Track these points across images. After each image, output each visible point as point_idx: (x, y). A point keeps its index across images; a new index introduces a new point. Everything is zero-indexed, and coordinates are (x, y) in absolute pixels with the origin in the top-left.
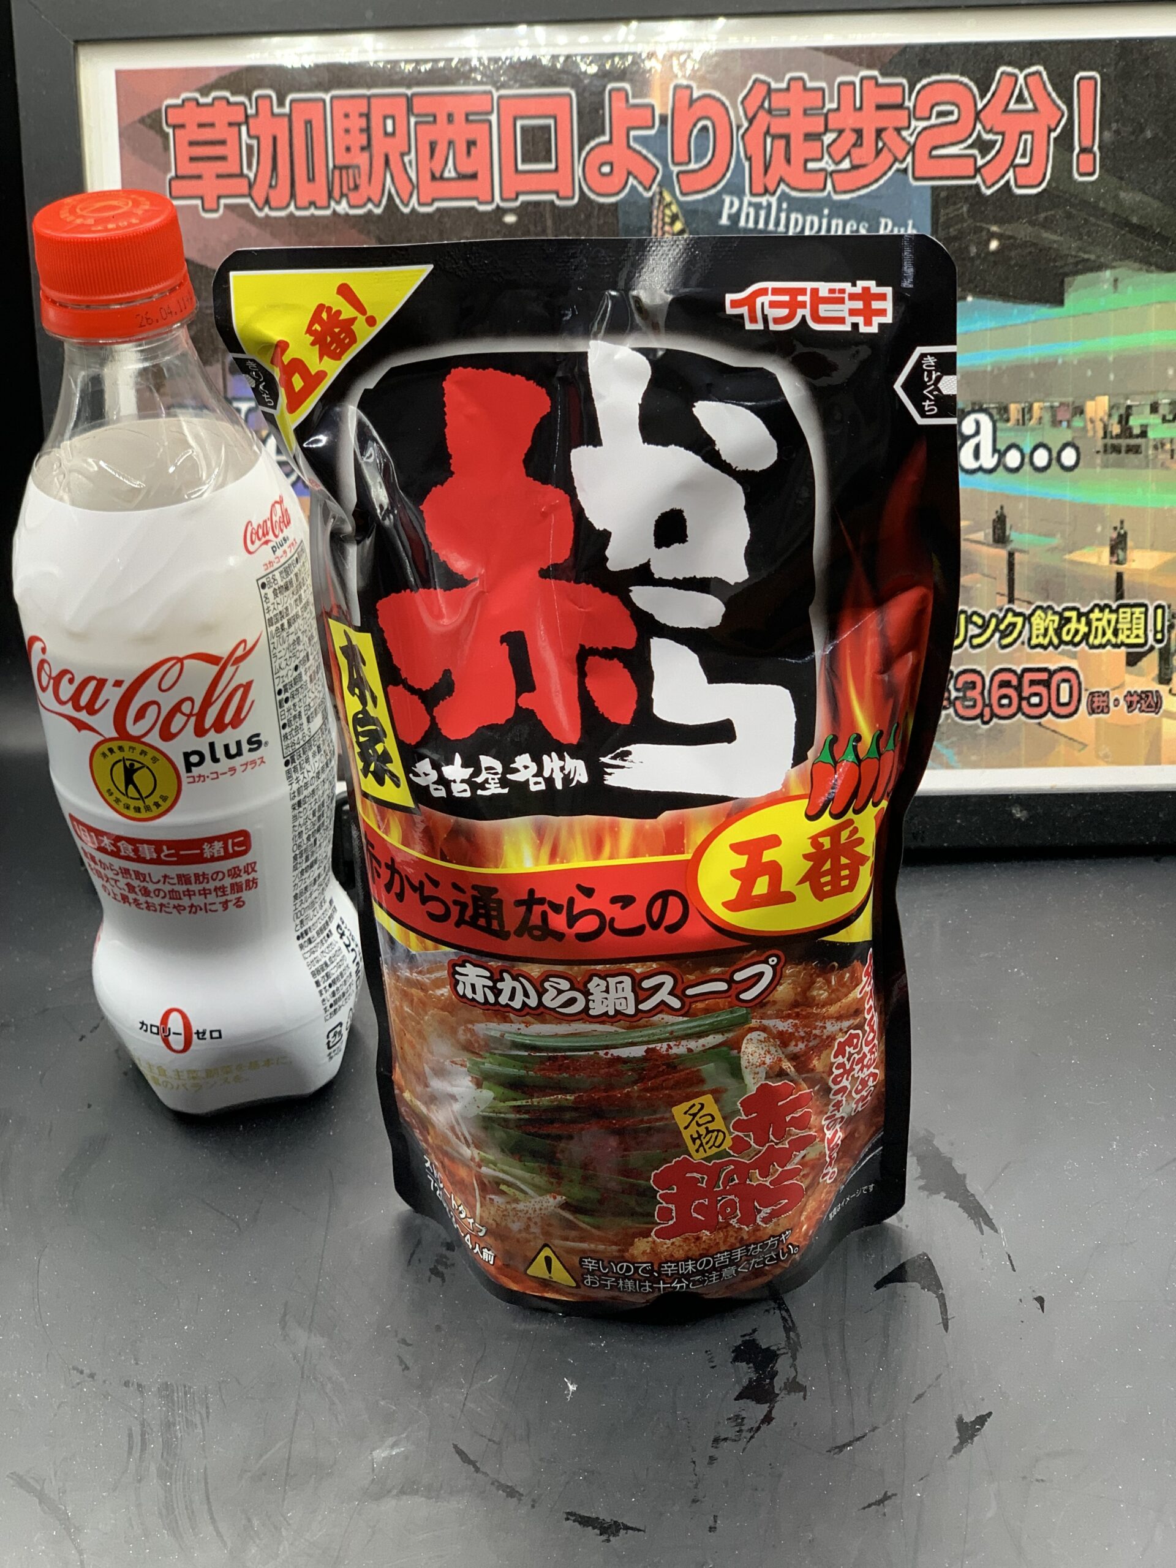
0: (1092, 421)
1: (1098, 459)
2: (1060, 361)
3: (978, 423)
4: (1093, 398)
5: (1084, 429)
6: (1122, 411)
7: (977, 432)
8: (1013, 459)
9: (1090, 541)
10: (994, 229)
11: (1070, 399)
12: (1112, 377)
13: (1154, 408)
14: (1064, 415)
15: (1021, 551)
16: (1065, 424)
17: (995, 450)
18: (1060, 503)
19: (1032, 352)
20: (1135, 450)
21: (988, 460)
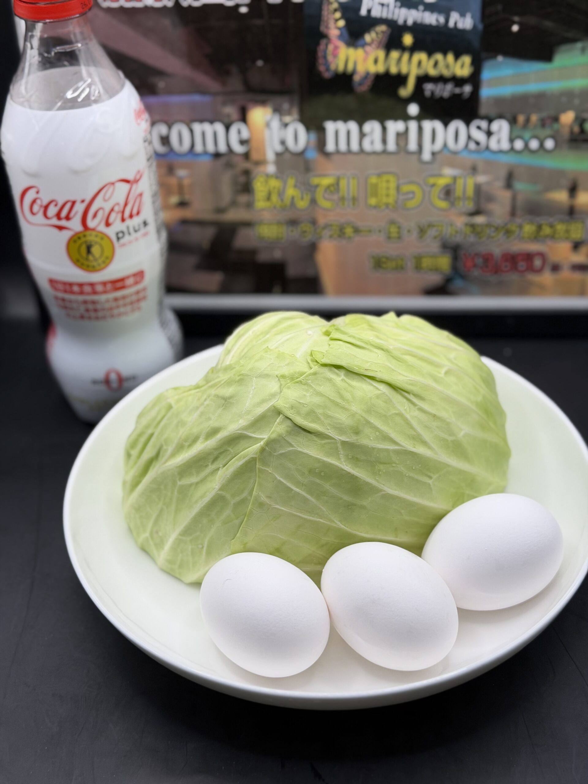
0: (564, 126)
1: (566, 146)
2: (548, 93)
3: (500, 126)
4: (564, 110)
5: (558, 130)
6: (581, 120)
7: (500, 130)
8: (519, 145)
9: (557, 187)
10: (516, 19)
11: (551, 113)
12: (577, 102)
14: (548, 122)
16: (548, 127)
17: (510, 140)
18: (542, 168)
19: (533, 87)
20: (586, 141)
21: (505, 145)
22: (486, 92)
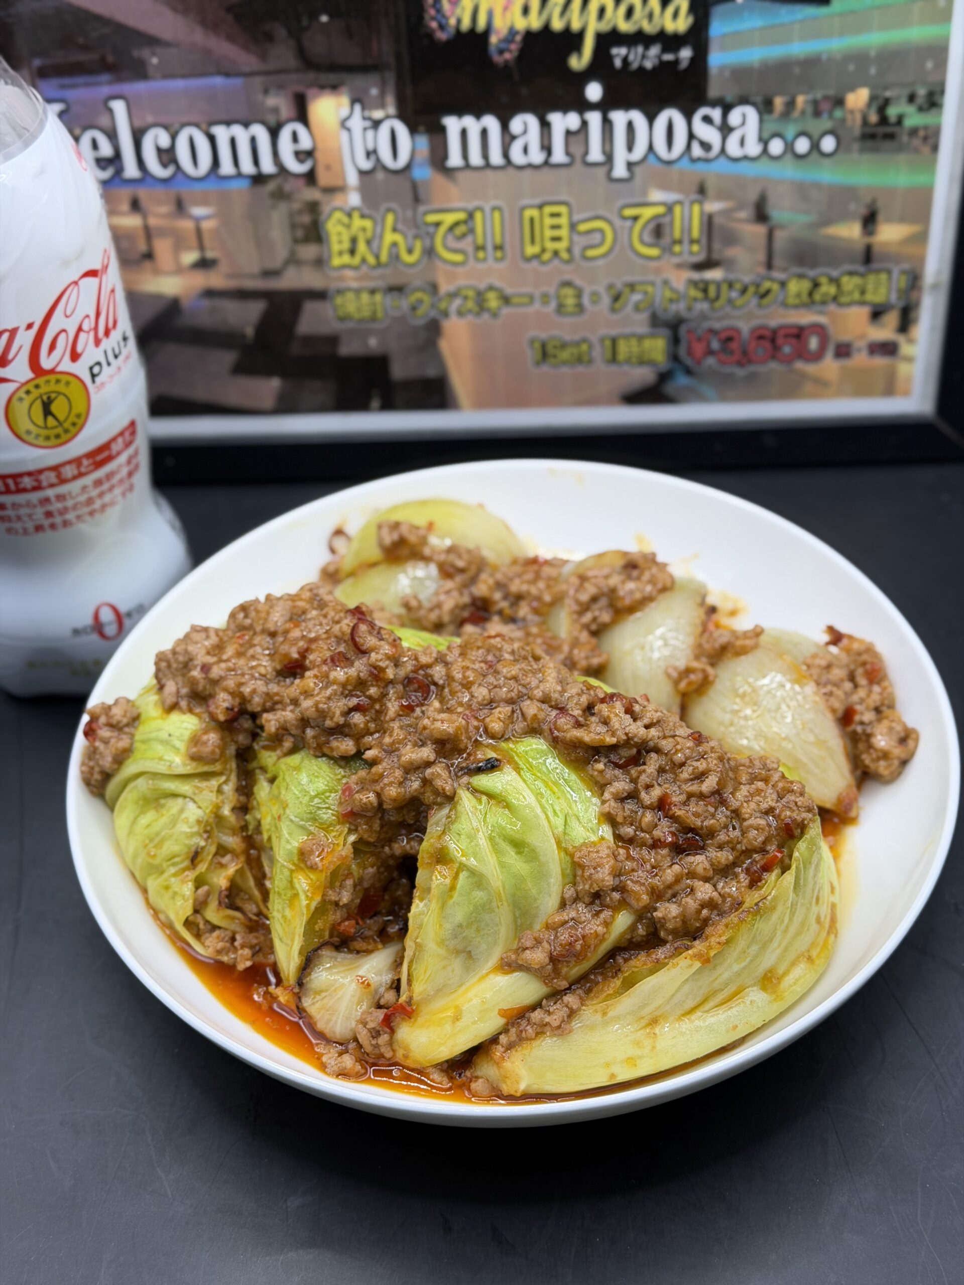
0: (852, 112)
1: (856, 146)
2: (824, 57)
3: (744, 116)
4: (853, 88)
5: (843, 121)
6: (880, 102)
7: (743, 123)
8: (776, 146)
9: (843, 217)
11: (831, 92)
12: (873, 71)
13: (912, 98)
14: (825, 106)
15: (782, 227)
16: (825, 116)
17: (761, 139)
18: (817, 186)
19: (798, 49)
20: (891, 137)
21: (753, 148)
22: (716, 59)
